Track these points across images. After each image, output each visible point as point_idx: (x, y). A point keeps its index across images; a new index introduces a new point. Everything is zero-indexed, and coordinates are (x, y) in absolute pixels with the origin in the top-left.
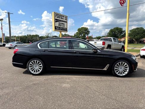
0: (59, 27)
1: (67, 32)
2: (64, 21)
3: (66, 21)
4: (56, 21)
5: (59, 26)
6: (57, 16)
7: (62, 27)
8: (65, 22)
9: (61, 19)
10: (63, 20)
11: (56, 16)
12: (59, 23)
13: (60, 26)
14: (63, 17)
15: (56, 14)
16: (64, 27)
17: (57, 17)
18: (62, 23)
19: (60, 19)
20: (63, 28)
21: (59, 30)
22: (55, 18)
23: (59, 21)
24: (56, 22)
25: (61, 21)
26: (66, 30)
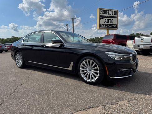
0: (105, 25)
1: (117, 29)
2: (112, 17)
3: (116, 16)
4: (102, 17)
5: (105, 23)
6: (103, 12)
7: (109, 23)
8: (114, 17)
9: (109, 14)
10: (111, 15)
11: (101, 12)
12: (105, 19)
13: (107, 23)
14: (111, 13)
15: (101, 10)
16: (112, 23)
17: (103, 14)
18: (110, 20)
19: (107, 15)
20: (111, 25)
21: (105, 27)
22: (100, 15)
23: (105, 17)
24: (101, 19)
25: (108, 17)
26: (115, 27)
